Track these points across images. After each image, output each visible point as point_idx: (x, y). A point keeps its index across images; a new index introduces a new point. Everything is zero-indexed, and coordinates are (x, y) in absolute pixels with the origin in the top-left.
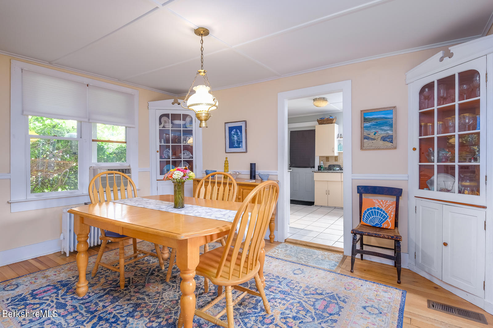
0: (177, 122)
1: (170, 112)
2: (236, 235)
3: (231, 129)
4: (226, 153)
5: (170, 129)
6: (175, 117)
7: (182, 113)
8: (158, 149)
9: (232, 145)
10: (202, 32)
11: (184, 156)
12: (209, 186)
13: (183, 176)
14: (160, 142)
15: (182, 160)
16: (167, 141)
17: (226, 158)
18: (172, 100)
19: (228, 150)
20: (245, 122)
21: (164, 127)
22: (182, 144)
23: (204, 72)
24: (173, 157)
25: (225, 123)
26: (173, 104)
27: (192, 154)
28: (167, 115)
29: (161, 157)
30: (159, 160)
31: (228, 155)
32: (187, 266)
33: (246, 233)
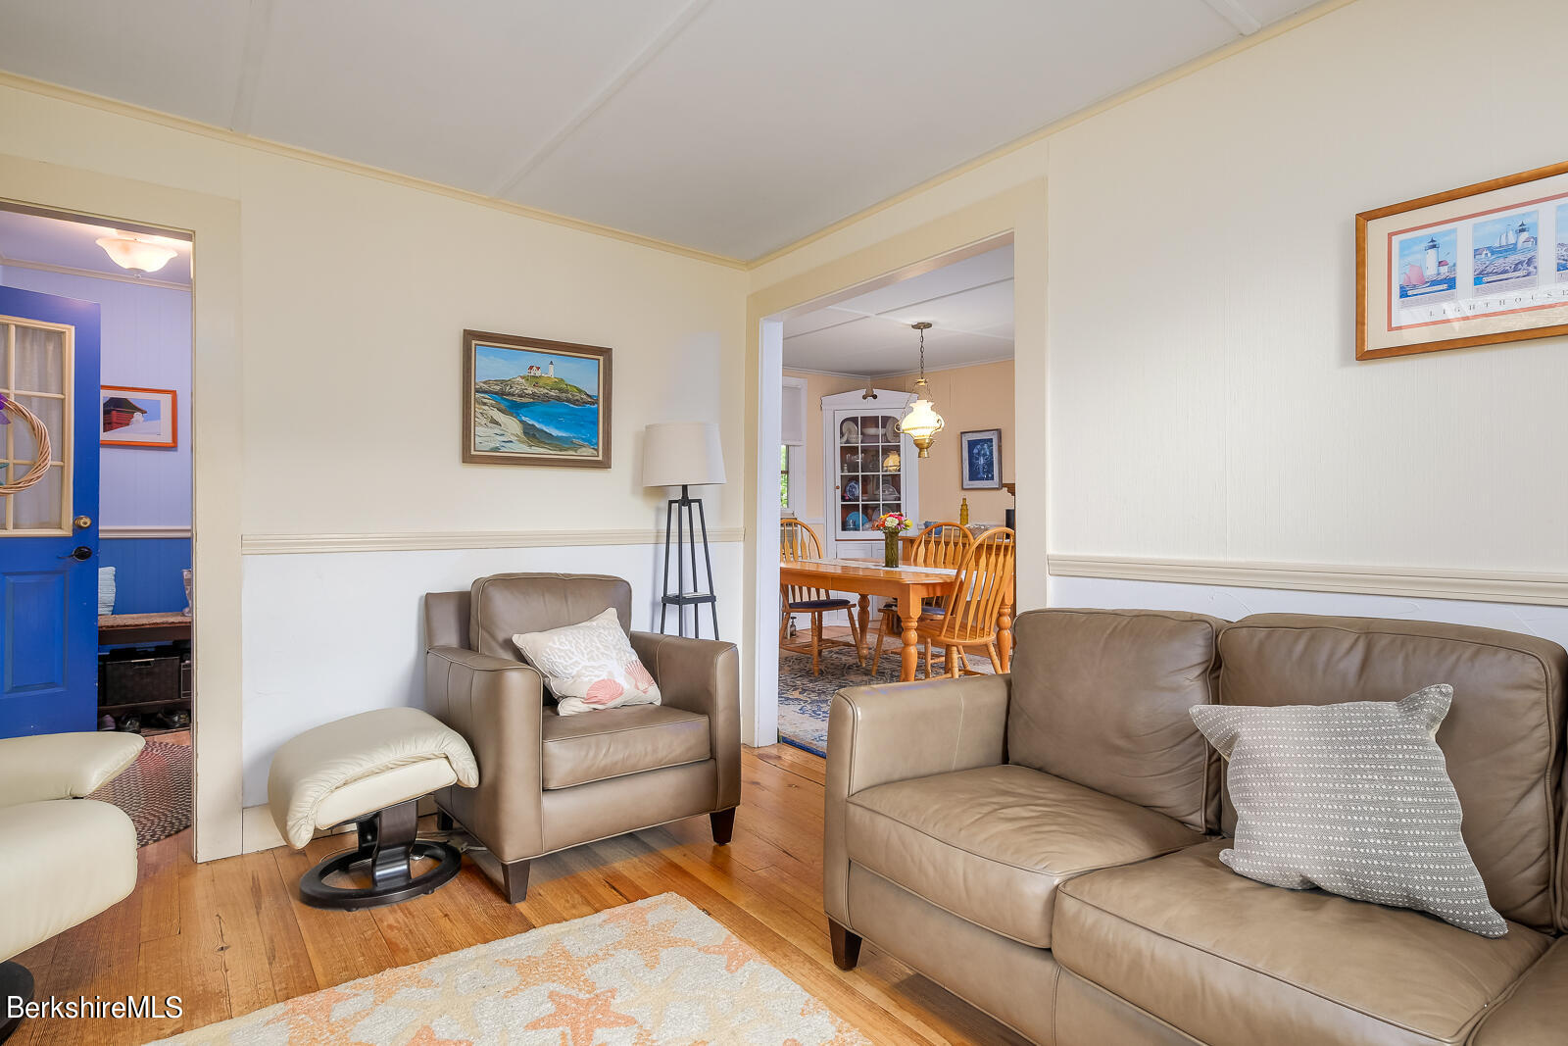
0: (871, 431)
1: (859, 414)
2: (962, 584)
3: (972, 444)
4: (963, 489)
5: (860, 445)
6: (869, 421)
7: (880, 414)
8: (839, 484)
9: (973, 476)
10: (922, 326)
11: (883, 496)
12: (932, 545)
13: (898, 524)
14: (842, 470)
15: (881, 502)
16: (853, 467)
17: (964, 499)
18: (863, 392)
19: (968, 483)
20: (999, 431)
21: (847, 442)
22: (881, 473)
23: (926, 382)
24: (865, 498)
25: (962, 433)
26: (864, 397)
27: (900, 493)
28: (854, 420)
29: (843, 498)
30: (839, 503)
31: (969, 495)
32: (909, 613)
33: (974, 579)
